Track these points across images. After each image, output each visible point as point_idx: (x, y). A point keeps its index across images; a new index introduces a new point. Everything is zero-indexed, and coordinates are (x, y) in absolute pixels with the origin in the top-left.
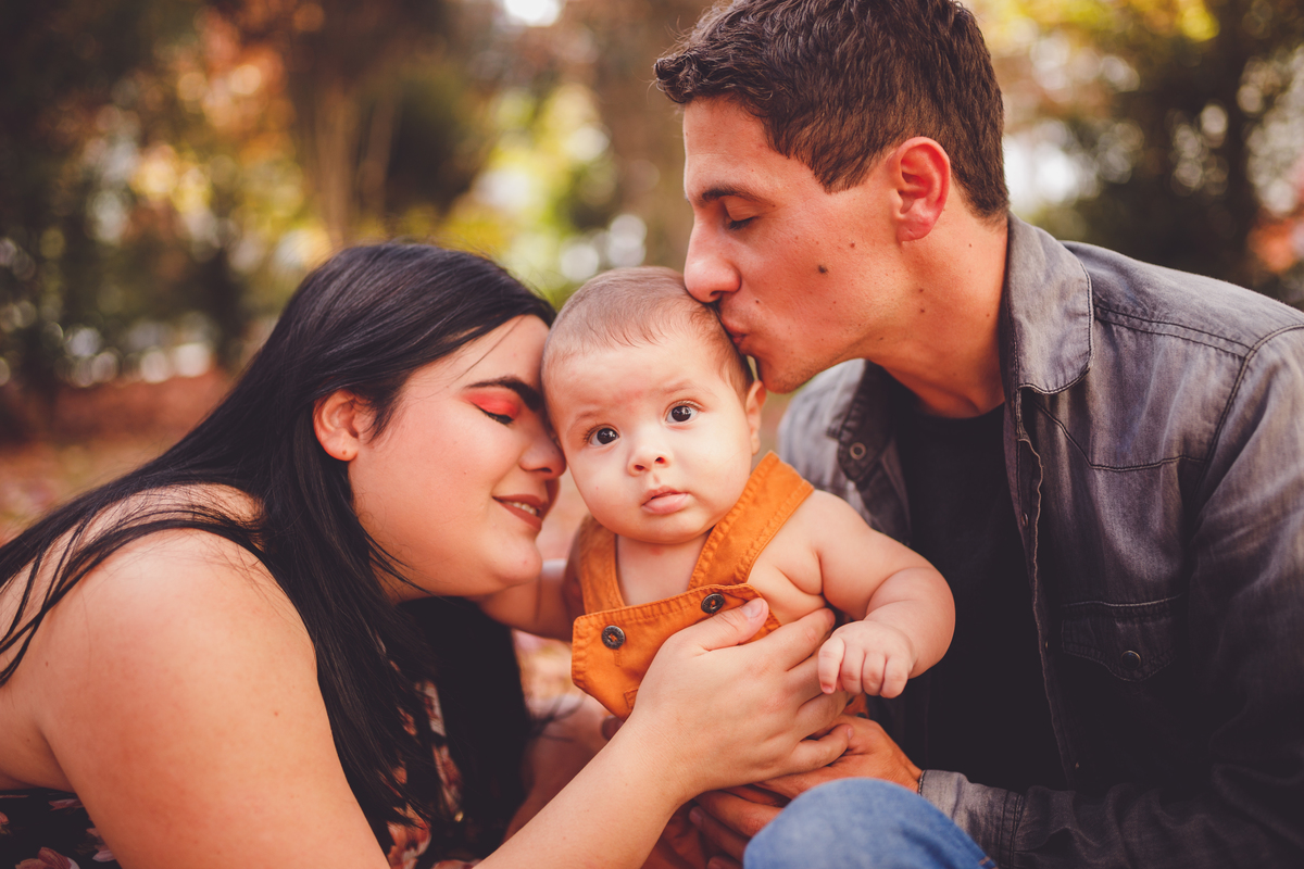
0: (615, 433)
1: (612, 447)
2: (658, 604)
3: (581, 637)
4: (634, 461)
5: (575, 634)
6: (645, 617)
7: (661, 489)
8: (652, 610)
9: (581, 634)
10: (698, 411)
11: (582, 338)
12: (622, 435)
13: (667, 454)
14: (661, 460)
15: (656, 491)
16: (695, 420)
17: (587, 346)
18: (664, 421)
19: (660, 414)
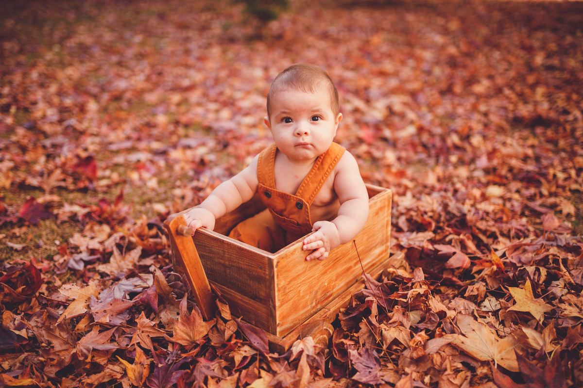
0: (291, 119)
1: (290, 125)
4: (297, 131)
7: (304, 142)
10: (321, 119)
11: (288, 86)
12: (294, 122)
13: (309, 132)
14: (306, 133)
15: (302, 143)
16: (320, 121)
17: (290, 89)
18: (309, 120)
19: (308, 118)
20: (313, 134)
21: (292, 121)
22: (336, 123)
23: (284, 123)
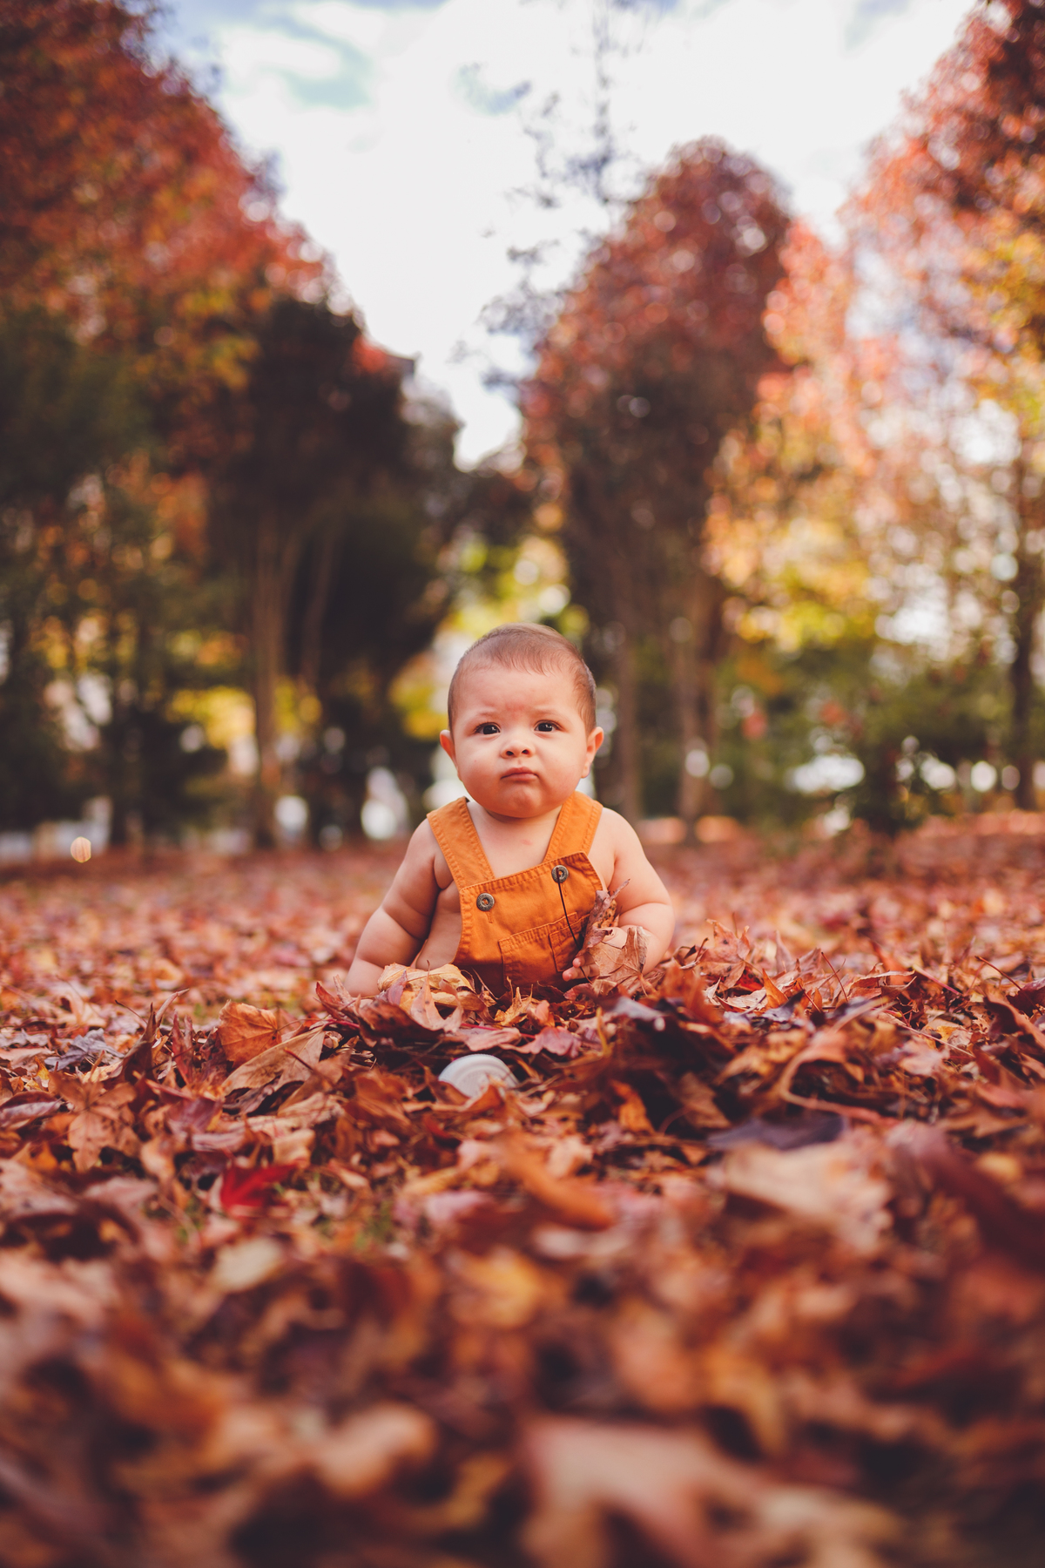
0: (496, 728)
1: (494, 738)
2: (521, 874)
3: (466, 903)
4: (507, 747)
5: (462, 901)
6: (511, 884)
7: (521, 769)
8: (517, 879)
9: (467, 900)
10: (558, 729)
11: (493, 658)
12: (502, 731)
13: (532, 749)
14: (526, 752)
15: (516, 769)
16: (554, 733)
17: (495, 665)
18: (533, 729)
19: (531, 725)
20: (539, 753)
21: (497, 730)
22: (589, 749)
23: (482, 736)
